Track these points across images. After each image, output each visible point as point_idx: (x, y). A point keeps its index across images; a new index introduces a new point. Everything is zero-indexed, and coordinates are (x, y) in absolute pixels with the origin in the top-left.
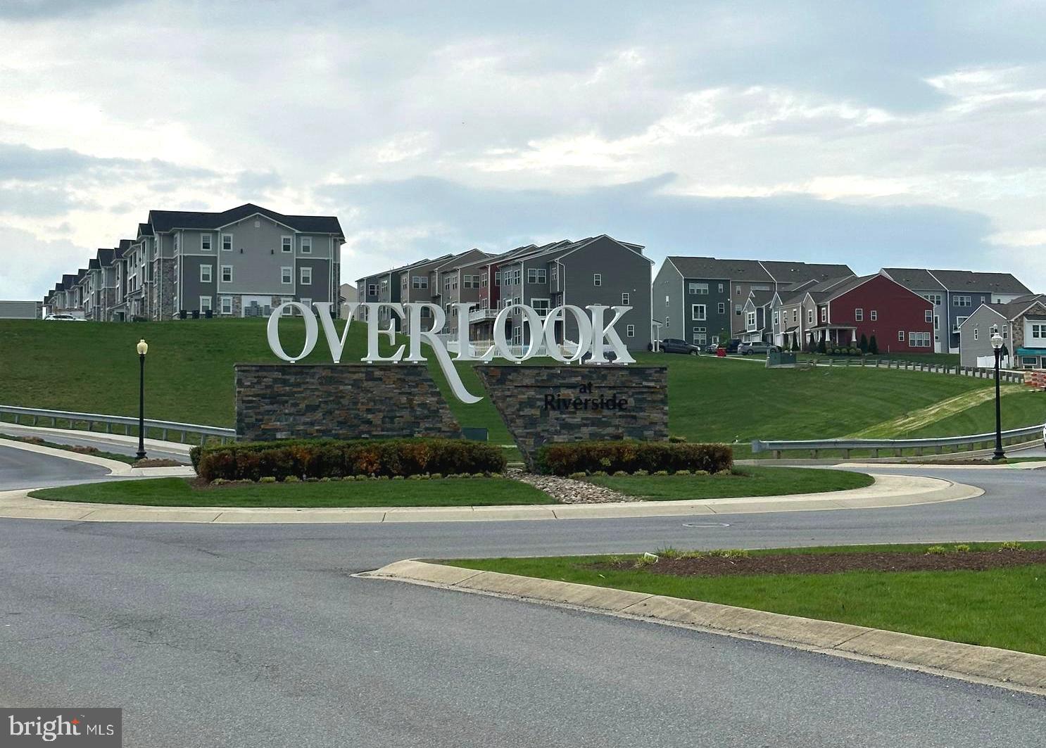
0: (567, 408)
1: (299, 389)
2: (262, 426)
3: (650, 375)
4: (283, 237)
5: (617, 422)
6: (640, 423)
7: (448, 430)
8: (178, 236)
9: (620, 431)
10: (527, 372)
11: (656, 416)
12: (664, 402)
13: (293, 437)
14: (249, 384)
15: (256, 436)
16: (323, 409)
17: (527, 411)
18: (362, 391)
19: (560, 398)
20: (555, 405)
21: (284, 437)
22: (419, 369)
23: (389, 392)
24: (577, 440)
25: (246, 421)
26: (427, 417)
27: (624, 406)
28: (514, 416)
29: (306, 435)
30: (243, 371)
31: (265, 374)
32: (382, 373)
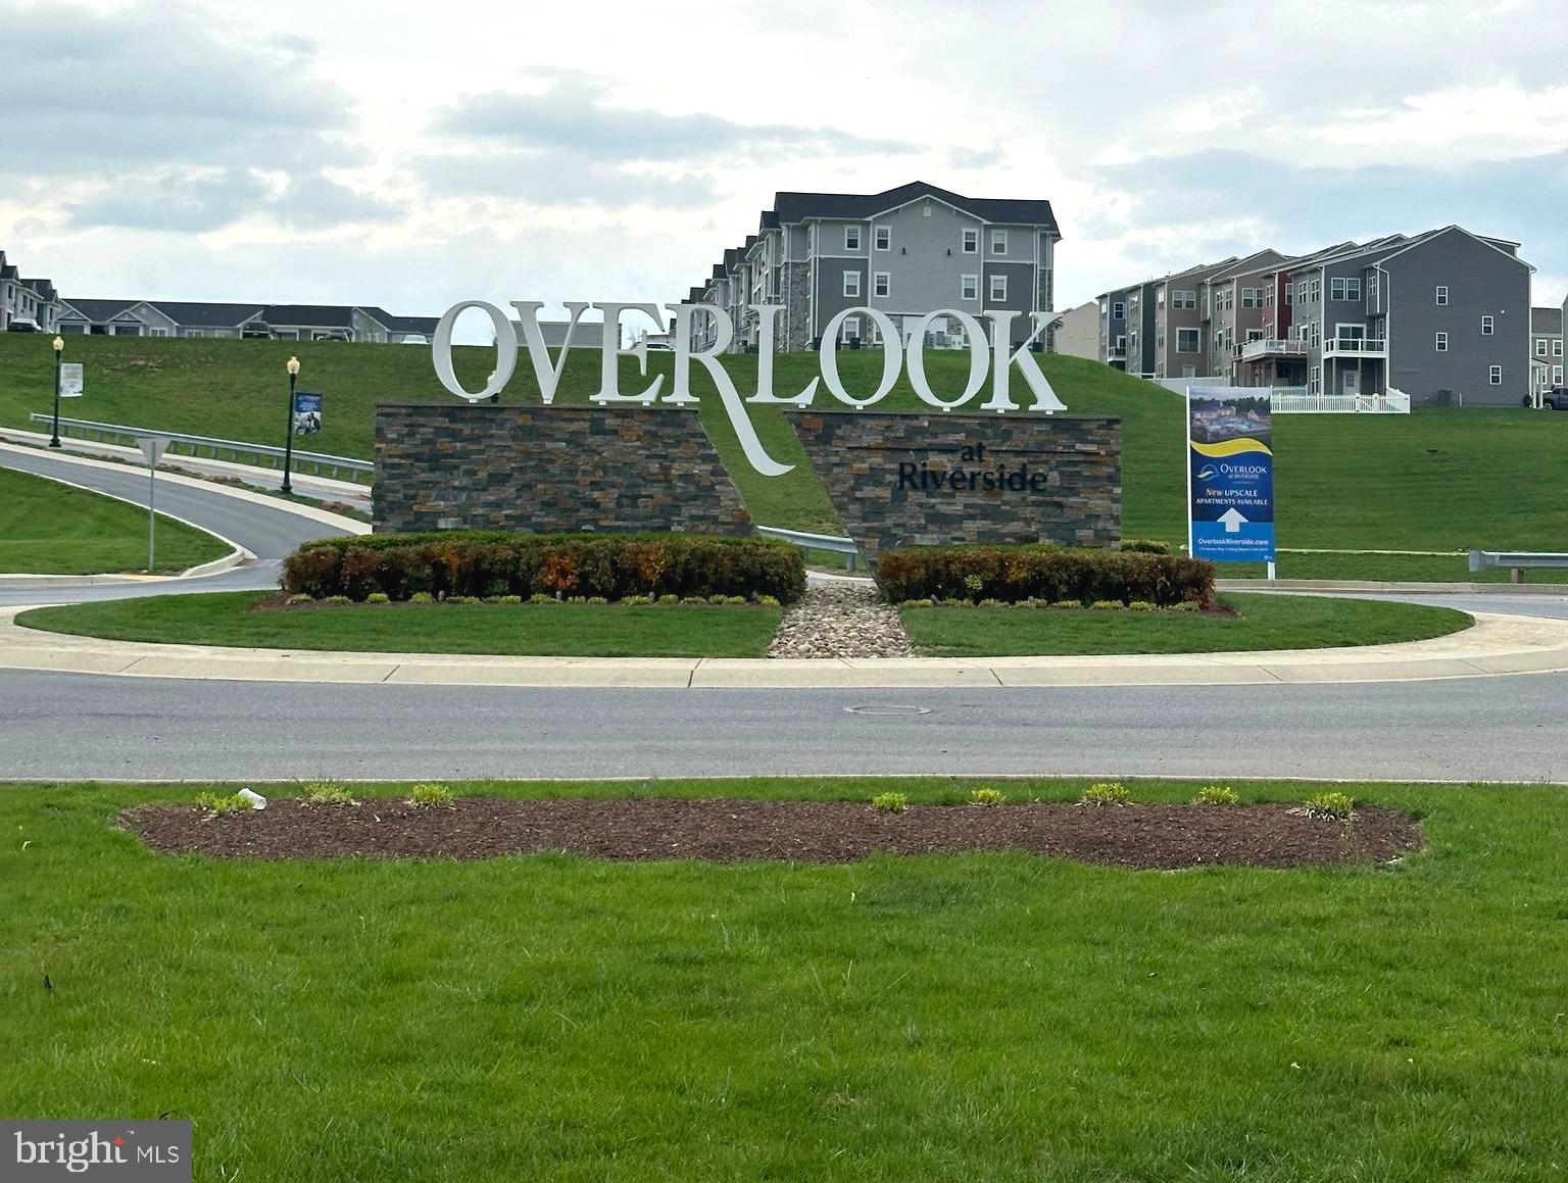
0: (938, 487)
1: (476, 447)
2: (415, 507)
3: (1090, 432)
4: (964, 230)
5: (1028, 512)
6: (1069, 515)
7: (730, 519)
8: (812, 228)
9: (1033, 529)
10: (870, 423)
11: (1098, 504)
12: (1113, 480)
13: (466, 526)
14: (394, 436)
15: (405, 523)
16: (518, 480)
17: (868, 492)
18: (584, 450)
19: (928, 468)
20: (918, 481)
21: (450, 527)
22: (682, 415)
23: (630, 453)
24: (956, 543)
25: (388, 499)
26: (695, 498)
27: (1041, 486)
28: (846, 500)
29: (488, 523)
30: (387, 415)
31: (421, 420)
32: (618, 421)
